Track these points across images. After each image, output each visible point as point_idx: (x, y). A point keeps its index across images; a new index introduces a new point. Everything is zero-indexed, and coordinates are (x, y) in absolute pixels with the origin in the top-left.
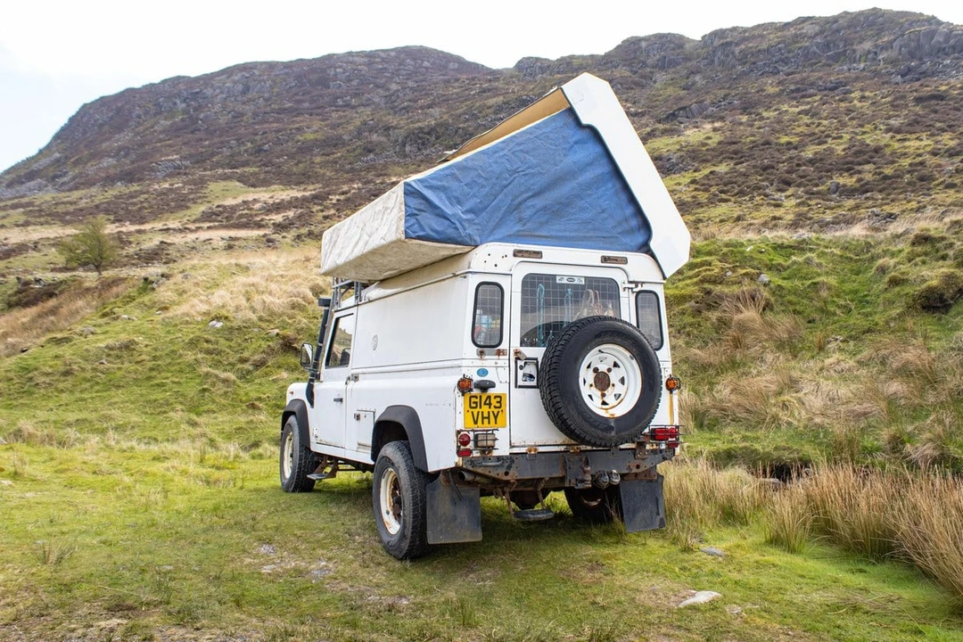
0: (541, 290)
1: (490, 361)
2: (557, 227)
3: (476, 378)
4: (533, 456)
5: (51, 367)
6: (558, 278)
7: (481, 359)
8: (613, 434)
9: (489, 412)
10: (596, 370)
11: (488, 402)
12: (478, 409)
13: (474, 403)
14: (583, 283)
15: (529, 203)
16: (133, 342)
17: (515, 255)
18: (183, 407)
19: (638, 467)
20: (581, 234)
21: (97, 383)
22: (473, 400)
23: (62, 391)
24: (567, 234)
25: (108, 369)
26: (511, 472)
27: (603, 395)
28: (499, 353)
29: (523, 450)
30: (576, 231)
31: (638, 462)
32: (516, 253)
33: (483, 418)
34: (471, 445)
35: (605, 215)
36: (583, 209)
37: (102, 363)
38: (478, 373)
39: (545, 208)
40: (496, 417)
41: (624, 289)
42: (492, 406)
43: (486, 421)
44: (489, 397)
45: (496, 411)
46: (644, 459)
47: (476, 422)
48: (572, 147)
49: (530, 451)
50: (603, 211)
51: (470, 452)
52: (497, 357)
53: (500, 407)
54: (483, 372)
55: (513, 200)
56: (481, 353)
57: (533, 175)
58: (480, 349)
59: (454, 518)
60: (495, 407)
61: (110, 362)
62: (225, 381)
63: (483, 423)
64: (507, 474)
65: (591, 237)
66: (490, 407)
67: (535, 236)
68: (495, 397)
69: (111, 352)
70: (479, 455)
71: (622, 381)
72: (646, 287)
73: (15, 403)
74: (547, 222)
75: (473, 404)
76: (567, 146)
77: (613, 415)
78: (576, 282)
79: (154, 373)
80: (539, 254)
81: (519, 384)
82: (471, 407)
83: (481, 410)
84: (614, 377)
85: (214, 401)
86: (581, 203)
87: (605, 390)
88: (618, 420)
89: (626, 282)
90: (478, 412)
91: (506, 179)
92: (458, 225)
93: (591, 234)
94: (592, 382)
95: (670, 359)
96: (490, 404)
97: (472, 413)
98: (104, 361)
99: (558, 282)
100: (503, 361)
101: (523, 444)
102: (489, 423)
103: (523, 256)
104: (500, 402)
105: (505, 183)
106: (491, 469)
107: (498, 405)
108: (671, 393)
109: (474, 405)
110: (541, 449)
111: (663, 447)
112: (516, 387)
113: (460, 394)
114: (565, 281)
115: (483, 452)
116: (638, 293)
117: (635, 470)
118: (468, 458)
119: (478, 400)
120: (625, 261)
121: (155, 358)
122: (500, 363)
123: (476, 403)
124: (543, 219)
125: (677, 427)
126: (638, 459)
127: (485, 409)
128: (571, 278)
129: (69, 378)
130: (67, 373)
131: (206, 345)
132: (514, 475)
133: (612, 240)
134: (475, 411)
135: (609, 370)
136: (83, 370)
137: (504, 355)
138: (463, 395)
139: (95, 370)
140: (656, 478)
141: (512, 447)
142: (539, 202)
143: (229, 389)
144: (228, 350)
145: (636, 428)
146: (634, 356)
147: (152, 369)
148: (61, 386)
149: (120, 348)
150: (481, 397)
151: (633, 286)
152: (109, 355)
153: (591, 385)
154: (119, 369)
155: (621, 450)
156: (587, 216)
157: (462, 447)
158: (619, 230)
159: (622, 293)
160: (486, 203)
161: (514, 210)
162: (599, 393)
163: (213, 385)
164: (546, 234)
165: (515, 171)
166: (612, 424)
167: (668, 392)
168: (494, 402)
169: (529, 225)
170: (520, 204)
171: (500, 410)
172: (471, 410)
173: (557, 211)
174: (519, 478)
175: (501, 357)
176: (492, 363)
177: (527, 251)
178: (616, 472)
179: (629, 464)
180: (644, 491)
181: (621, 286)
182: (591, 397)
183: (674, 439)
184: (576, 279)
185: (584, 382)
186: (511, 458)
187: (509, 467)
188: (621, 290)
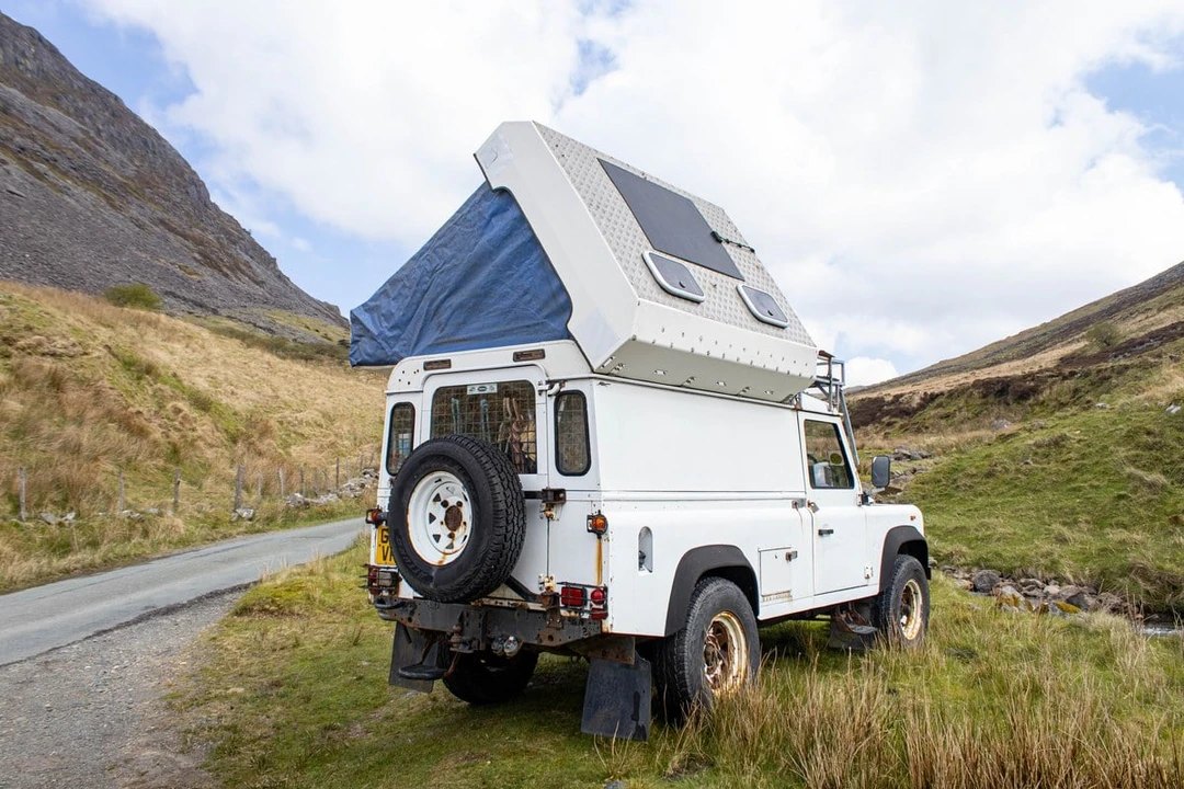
0: (455, 405)
2: (475, 325)
4: (435, 604)
5: (977, 467)
6: (469, 388)
10: (445, 504)
12: (388, 544)
14: (495, 391)
15: (446, 304)
16: (1063, 437)
17: (425, 369)
18: (1089, 518)
19: (551, 638)
20: (503, 328)
21: (1016, 486)
22: (384, 533)
23: (980, 494)
24: (486, 331)
25: (1030, 470)
26: (414, 618)
27: (451, 536)
30: (494, 326)
31: (552, 632)
32: (427, 366)
35: (528, 297)
36: (503, 296)
37: (1027, 463)
39: (461, 306)
41: (541, 392)
46: (558, 629)
47: (385, 558)
48: (489, 221)
50: (526, 293)
51: (380, 590)
55: (430, 305)
56: (393, 483)
57: (449, 270)
58: (392, 477)
61: (1035, 462)
62: (1151, 485)
64: (410, 620)
65: (513, 329)
67: (453, 341)
69: (1039, 451)
72: (569, 387)
73: (933, 506)
74: (464, 323)
76: (484, 222)
77: (441, 562)
78: (489, 389)
79: (1075, 475)
80: (447, 363)
82: (383, 542)
85: (1129, 512)
86: (500, 290)
87: (455, 530)
88: (440, 569)
89: (543, 382)
90: (388, 548)
91: (425, 283)
92: (384, 345)
93: (513, 325)
94: (442, 518)
98: (1029, 461)
99: (469, 393)
103: (432, 369)
105: (425, 287)
108: (599, 537)
111: (586, 616)
113: (374, 526)
114: (476, 392)
115: (390, 592)
116: (559, 396)
117: (546, 642)
119: (388, 534)
120: (541, 354)
121: (1083, 456)
124: (460, 320)
126: (549, 626)
128: (482, 386)
129: (991, 480)
130: (990, 475)
131: (1145, 438)
132: (416, 622)
133: (537, 328)
134: (386, 546)
135: (459, 504)
136: (1007, 471)
138: (377, 527)
139: (1018, 471)
140: (633, 662)
142: (455, 300)
143: (1156, 497)
144: (1174, 444)
147: (1075, 470)
148: (980, 488)
149: (1049, 445)
151: (547, 387)
152: (1036, 454)
153: (442, 523)
154: (1043, 469)
155: (529, 611)
156: (506, 303)
158: (545, 313)
159: (539, 399)
160: (409, 315)
161: (434, 315)
163: (1135, 491)
164: (465, 336)
165: (434, 271)
166: (433, 574)
167: (595, 536)
169: (447, 330)
170: (438, 307)
172: (382, 545)
173: (475, 306)
174: (420, 627)
177: (436, 362)
178: (511, 638)
179: (538, 632)
180: (615, 678)
181: (537, 388)
182: (437, 538)
183: (601, 607)
184: (488, 386)
185: (432, 518)
186: (414, 603)
187: (412, 613)
188: (537, 393)
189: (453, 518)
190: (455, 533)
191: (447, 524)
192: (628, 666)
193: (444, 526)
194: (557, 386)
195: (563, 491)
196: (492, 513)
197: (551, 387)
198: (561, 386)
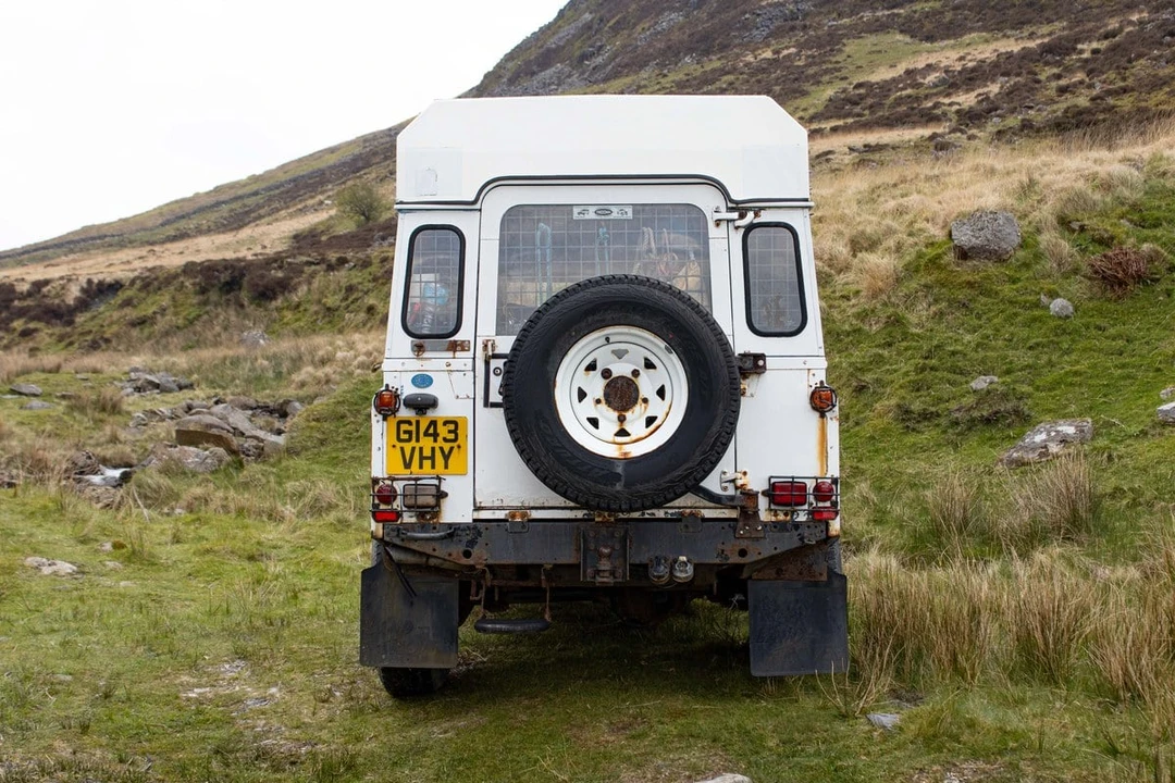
0: (544, 234)
1: (435, 362)
3: (408, 390)
4: (517, 525)
6: (576, 210)
7: (418, 357)
8: (619, 487)
9: (433, 449)
10: (606, 373)
11: (431, 431)
12: (413, 443)
13: (405, 432)
14: (630, 216)
19: (743, 553)
22: (404, 427)
26: (475, 551)
27: (622, 419)
28: (454, 347)
29: (501, 515)
33: (422, 458)
34: (397, 504)
38: (414, 381)
40: (446, 457)
41: (718, 223)
42: (440, 439)
43: (427, 463)
44: (433, 423)
45: (447, 447)
46: (757, 539)
47: (407, 465)
49: (513, 516)
51: (399, 515)
52: (450, 354)
53: (455, 440)
54: (423, 380)
56: (419, 349)
58: (417, 341)
59: (409, 627)
60: (445, 440)
63: (421, 467)
64: (467, 554)
66: (435, 441)
68: (446, 423)
70: (414, 520)
71: (661, 393)
72: (765, 217)
75: (404, 434)
77: (625, 454)
78: (615, 215)
81: (491, 400)
82: (399, 440)
83: (418, 446)
84: (647, 385)
87: (626, 410)
88: (631, 462)
89: (723, 208)
90: (413, 449)
94: (600, 394)
95: (822, 352)
96: (435, 435)
97: (402, 449)
99: (576, 216)
100: (462, 360)
101: (497, 504)
102: (433, 467)
104: (455, 432)
106: (437, 545)
107: (452, 436)
108: (823, 416)
109: (406, 436)
110: (535, 514)
111: (802, 518)
112: (487, 404)
113: (380, 417)
114: (591, 215)
115: (421, 516)
116: (750, 228)
117: (735, 559)
118: (392, 525)
119: (413, 428)
122: (456, 364)
123: (410, 433)
125: (835, 481)
126: (741, 537)
127: (427, 443)
128: (604, 209)
132: (481, 556)
134: (408, 447)
135: (636, 373)
137: (463, 350)
138: (385, 419)
140: (824, 578)
141: (477, 508)
145: (668, 478)
146: (673, 346)
150: (418, 422)
151: (735, 215)
153: (598, 401)
155: (705, 520)
157: (382, 507)
159: (713, 231)
162: (614, 415)
167: (817, 414)
168: (443, 431)
171: (455, 445)
172: (399, 445)
174: (490, 562)
175: (458, 354)
176: (441, 364)
178: (683, 558)
179: (720, 547)
180: (797, 601)
181: (711, 218)
182: (594, 422)
183: (828, 504)
184: (613, 208)
185: (582, 395)
186: (475, 528)
187: (472, 543)
188: (711, 225)
189: (621, 394)
190: (628, 415)
191: (609, 403)
192: (816, 584)
193: (603, 407)
194: (750, 215)
195: (762, 357)
196: (728, 381)
197: (742, 216)
198: (756, 215)
